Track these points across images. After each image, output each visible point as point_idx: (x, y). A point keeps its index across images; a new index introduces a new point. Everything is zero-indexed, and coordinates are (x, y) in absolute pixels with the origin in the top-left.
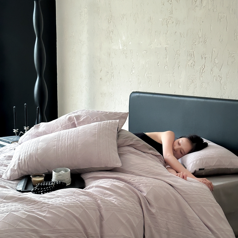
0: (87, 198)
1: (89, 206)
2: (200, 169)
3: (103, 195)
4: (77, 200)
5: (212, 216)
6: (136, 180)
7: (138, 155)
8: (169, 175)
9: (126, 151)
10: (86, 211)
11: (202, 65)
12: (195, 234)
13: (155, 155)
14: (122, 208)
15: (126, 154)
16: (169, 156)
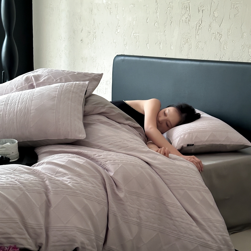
0: (32, 177)
1: (31, 188)
2: (188, 145)
3: (54, 174)
4: (16, 180)
5: (198, 202)
6: (101, 155)
7: (111, 125)
8: (147, 150)
9: (95, 120)
10: (26, 194)
11: (199, 20)
12: (175, 225)
13: (133, 127)
14: (77, 191)
15: (95, 124)
16: (151, 128)
